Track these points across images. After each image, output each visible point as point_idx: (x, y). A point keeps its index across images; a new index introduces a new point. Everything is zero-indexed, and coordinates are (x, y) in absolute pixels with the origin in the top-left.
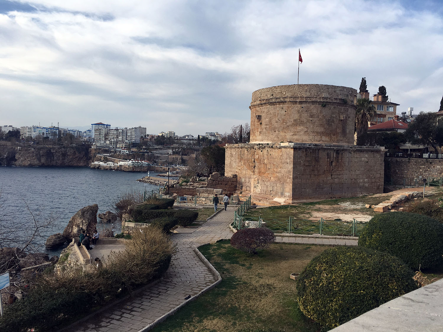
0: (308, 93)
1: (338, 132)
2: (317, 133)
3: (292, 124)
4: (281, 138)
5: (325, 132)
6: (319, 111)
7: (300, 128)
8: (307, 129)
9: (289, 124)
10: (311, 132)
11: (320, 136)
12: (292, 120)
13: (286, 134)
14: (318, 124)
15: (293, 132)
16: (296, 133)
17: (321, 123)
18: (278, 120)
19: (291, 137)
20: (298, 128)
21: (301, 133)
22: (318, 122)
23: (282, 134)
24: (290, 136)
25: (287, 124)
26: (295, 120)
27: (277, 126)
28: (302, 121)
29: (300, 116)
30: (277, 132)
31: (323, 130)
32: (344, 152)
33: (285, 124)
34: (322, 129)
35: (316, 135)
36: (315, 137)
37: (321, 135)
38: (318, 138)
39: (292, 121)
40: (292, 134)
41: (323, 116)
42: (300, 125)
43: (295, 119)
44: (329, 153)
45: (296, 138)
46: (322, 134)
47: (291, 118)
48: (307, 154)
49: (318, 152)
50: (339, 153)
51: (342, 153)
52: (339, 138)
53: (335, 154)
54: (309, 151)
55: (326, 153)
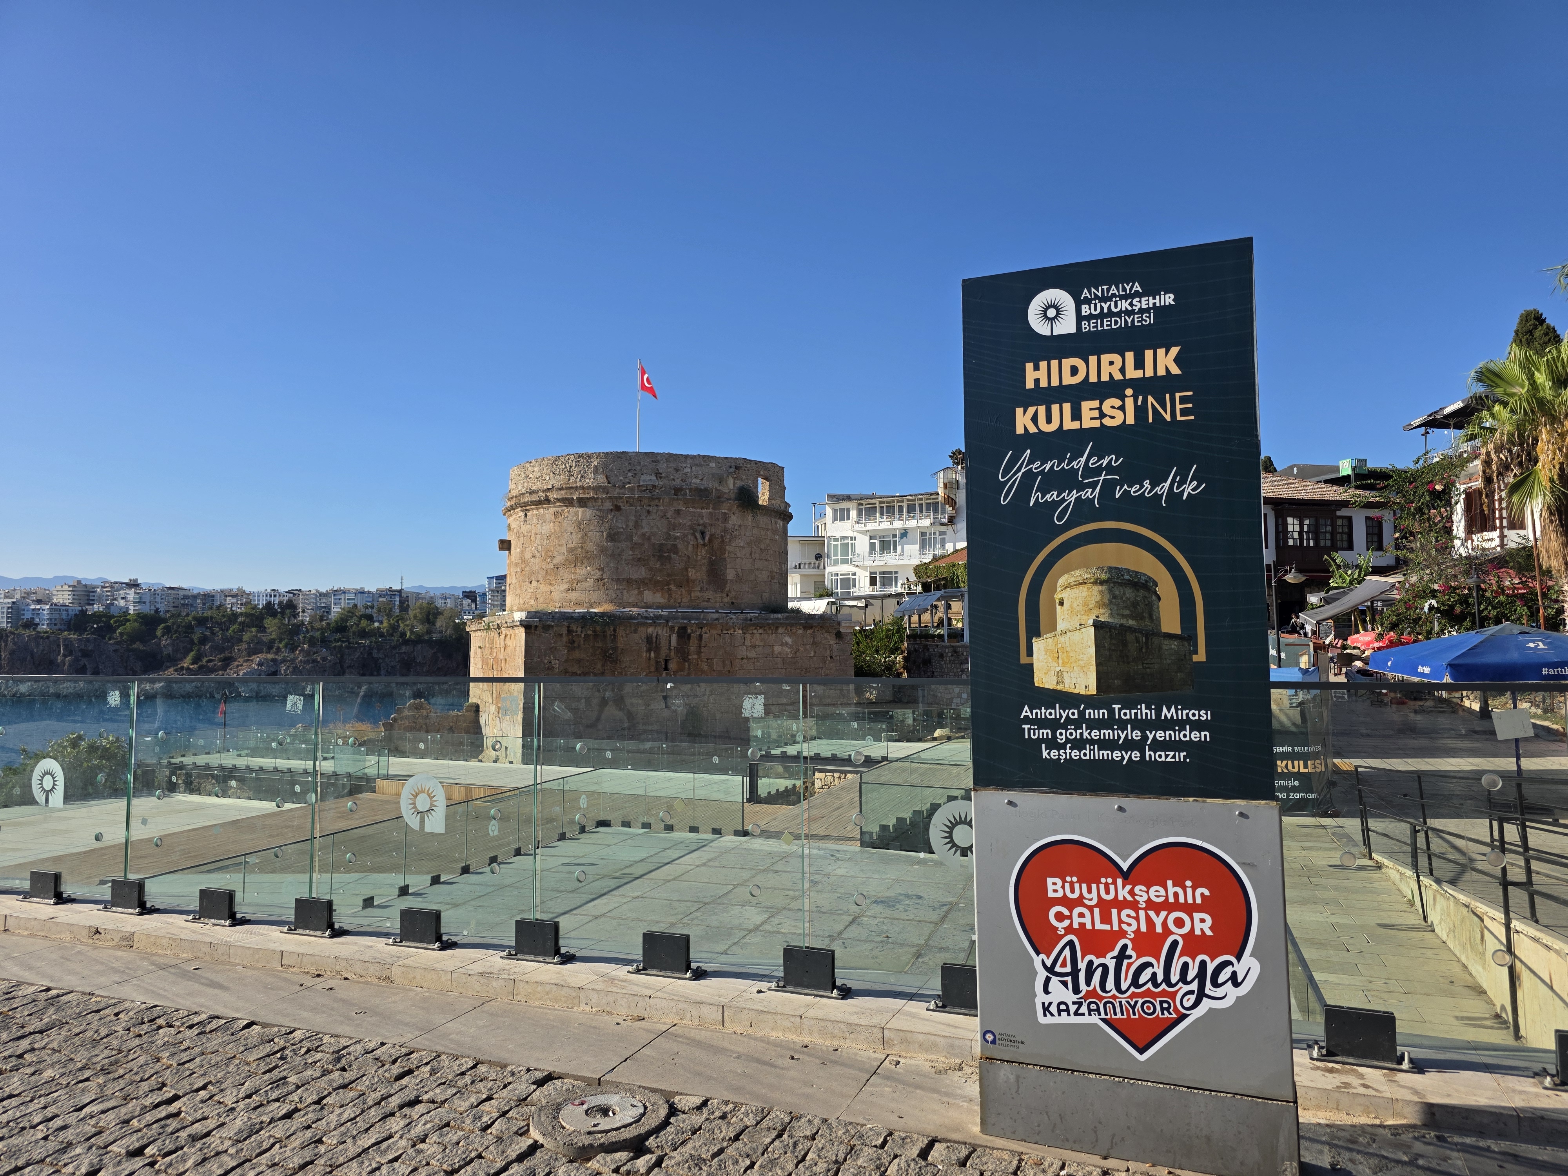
1: (694, 577)
2: (629, 581)
3: (567, 560)
5: (650, 580)
6: (631, 524)
7: (584, 572)
8: (602, 573)
9: (557, 561)
10: (613, 579)
11: (636, 592)
12: (564, 549)
13: (552, 588)
14: (631, 557)
15: (567, 582)
16: (575, 585)
17: (639, 556)
18: (536, 551)
20: (578, 571)
21: (587, 585)
22: (630, 552)
23: (544, 587)
24: (561, 592)
25: (555, 562)
26: (571, 551)
28: (587, 553)
29: (582, 537)
30: (534, 583)
31: (644, 573)
32: (706, 633)
33: (549, 560)
34: (643, 570)
35: (625, 589)
36: (622, 593)
37: (639, 588)
38: (631, 596)
39: (564, 554)
40: (566, 586)
42: (583, 564)
43: (572, 546)
44: (654, 635)
45: (574, 599)
46: (642, 583)
47: (562, 545)
48: (574, 642)
49: (614, 635)
50: (689, 636)
51: (701, 636)
52: (699, 594)
53: (674, 637)
54: (579, 633)
55: (644, 636)
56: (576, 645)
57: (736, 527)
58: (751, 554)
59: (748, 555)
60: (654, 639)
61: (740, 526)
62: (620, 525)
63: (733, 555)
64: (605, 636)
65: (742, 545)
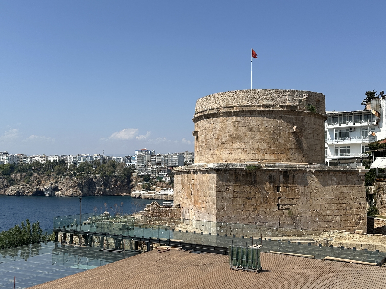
0: (244, 101)
1: (289, 148)
2: (258, 150)
3: (228, 140)
4: (216, 158)
5: (269, 149)
6: (259, 123)
7: (236, 145)
8: (245, 146)
9: (223, 140)
10: (251, 149)
11: (262, 155)
12: (227, 135)
13: (221, 153)
14: (259, 138)
15: (228, 150)
16: (232, 151)
17: (263, 138)
18: (213, 136)
19: (227, 156)
20: (234, 145)
21: (239, 151)
22: (259, 136)
23: (217, 152)
25: (222, 141)
26: (230, 135)
27: (211, 143)
28: (238, 136)
29: (236, 129)
30: (212, 151)
31: (265, 146)
32: (296, 174)
33: (219, 140)
34: (265, 144)
35: (256, 153)
36: (255, 155)
37: (263, 153)
38: (260, 156)
39: (227, 137)
40: (228, 152)
41: (265, 128)
42: (236, 141)
43: (230, 133)
44: (273, 175)
45: (232, 157)
46: (264, 151)
47: (226, 133)
48: (237, 178)
49: (255, 175)
50: (288, 176)
51: (294, 176)
52: (291, 156)
53: (282, 177)
54: (240, 173)
55: (268, 175)
56: (238, 179)
57: (307, 124)
58: (313, 137)
59: (312, 138)
60: (273, 177)
61: (309, 123)
62: (254, 124)
63: (306, 138)
64: (251, 175)
65: (310, 132)
